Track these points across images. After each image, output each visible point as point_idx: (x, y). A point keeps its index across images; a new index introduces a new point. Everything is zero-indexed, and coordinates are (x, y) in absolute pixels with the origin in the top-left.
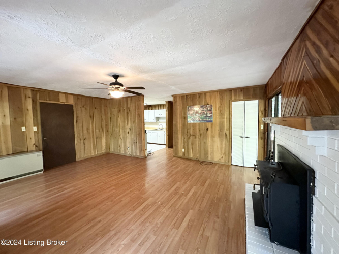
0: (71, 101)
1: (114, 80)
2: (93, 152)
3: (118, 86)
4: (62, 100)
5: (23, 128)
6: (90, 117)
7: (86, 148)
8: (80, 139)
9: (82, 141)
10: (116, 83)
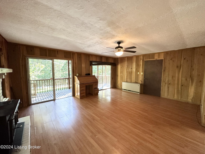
0: (162, 57)
1: (117, 45)
2: (176, 95)
3: (120, 49)
4: (156, 58)
5: (138, 73)
6: (177, 67)
7: (170, 91)
8: (165, 84)
9: (167, 85)
10: (119, 47)
